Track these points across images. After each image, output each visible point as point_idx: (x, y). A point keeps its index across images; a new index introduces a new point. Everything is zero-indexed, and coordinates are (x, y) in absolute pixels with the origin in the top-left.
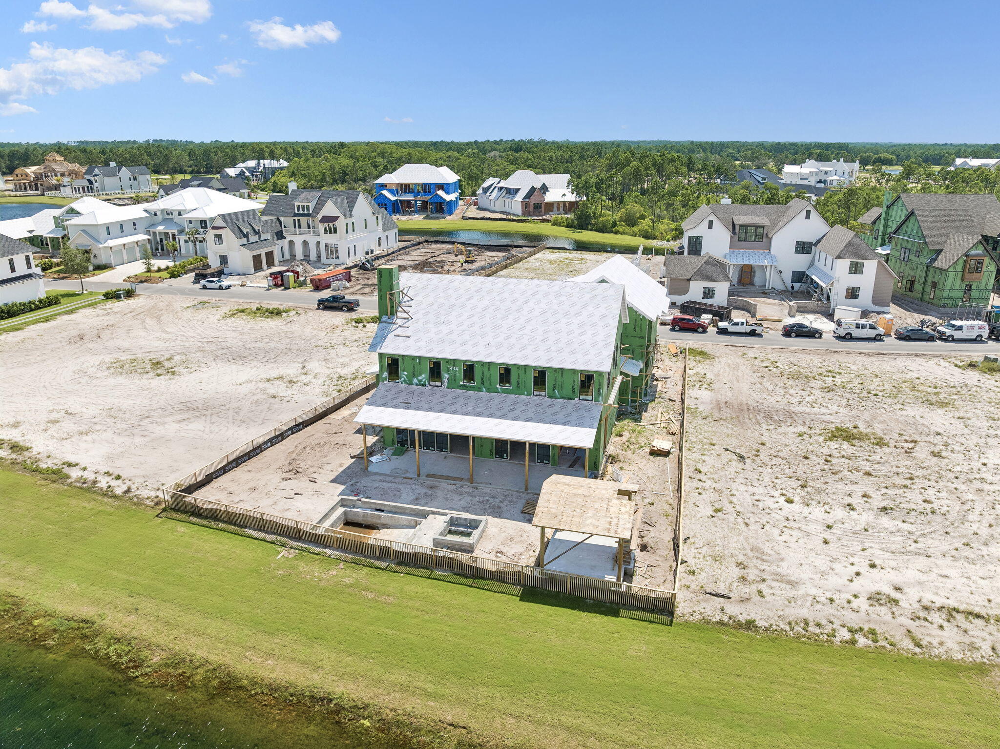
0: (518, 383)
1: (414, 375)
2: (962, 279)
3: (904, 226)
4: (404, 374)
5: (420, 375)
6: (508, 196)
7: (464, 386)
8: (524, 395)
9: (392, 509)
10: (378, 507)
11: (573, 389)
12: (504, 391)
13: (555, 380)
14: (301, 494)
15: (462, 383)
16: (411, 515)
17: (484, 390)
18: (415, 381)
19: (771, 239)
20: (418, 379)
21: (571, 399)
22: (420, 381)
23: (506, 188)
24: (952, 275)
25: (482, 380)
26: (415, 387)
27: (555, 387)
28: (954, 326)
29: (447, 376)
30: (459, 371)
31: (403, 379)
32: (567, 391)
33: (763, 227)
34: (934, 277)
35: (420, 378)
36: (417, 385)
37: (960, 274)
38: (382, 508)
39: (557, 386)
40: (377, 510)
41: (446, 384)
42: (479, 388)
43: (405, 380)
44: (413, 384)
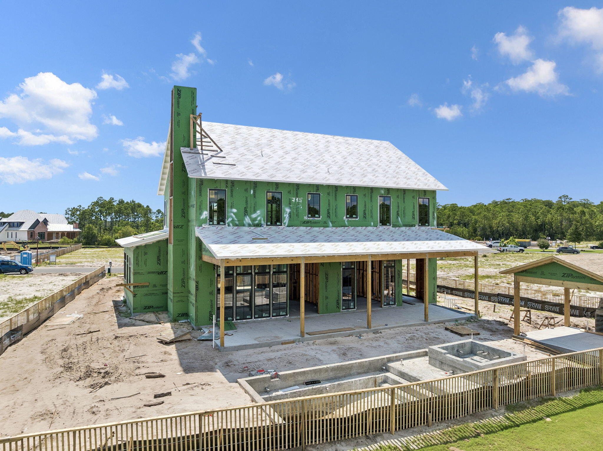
0: (365, 214)
1: (246, 213)
4: (232, 213)
5: (255, 211)
6: (10, 229)
7: (308, 222)
8: (371, 226)
9: (331, 374)
10: (310, 378)
11: (414, 215)
12: (351, 225)
13: (399, 207)
14: (169, 394)
15: (306, 218)
16: (366, 372)
17: (331, 225)
18: (247, 220)
20: (250, 218)
21: (413, 226)
22: (253, 220)
23: (9, 223)
25: (329, 213)
26: (246, 229)
27: (398, 214)
29: (288, 210)
30: (301, 201)
31: (230, 219)
32: (408, 220)
35: (254, 216)
36: (249, 225)
38: (315, 378)
39: (400, 213)
40: (308, 383)
41: (286, 221)
42: (325, 222)
43: (233, 220)
44: (244, 225)
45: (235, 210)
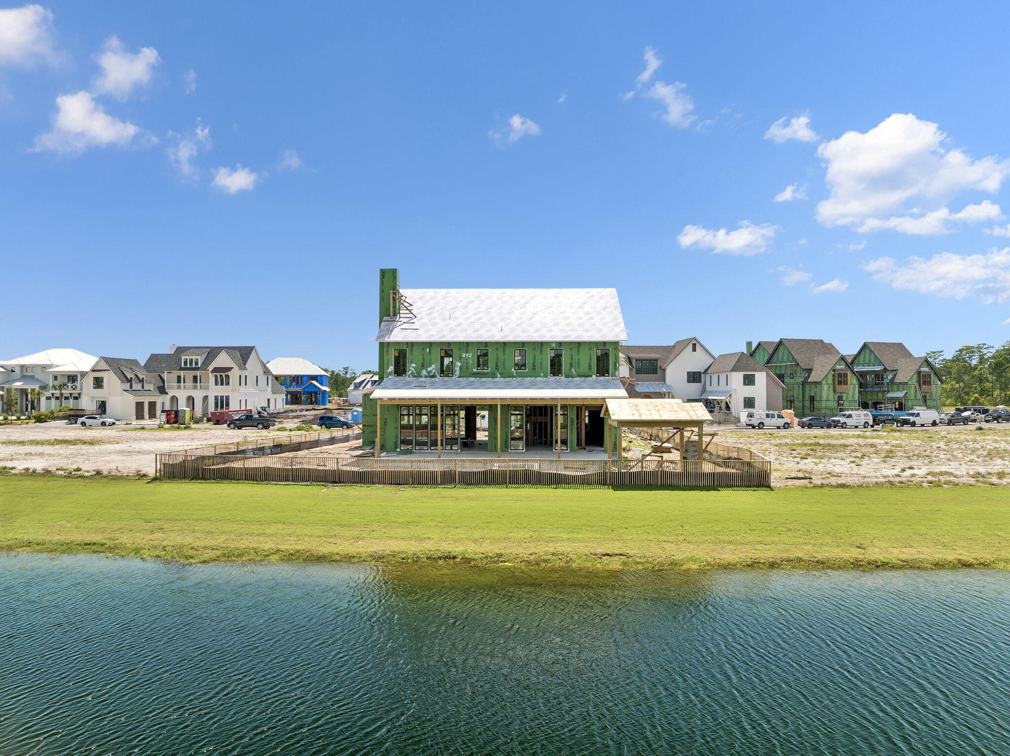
0: (534, 365)
1: (423, 367)
2: (835, 391)
3: (775, 356)
4: (412, 367)
5: (430, 366)
7: (477, 373)
8: (541, 377)
11: (590, 365)
12: (519, 375)
13: (572, 359)
15: (475, 370)
17: (499, 376)
18: (424, 372)
19: (664, 370)
20: (427, 371)
21: (588, 376)
22: (429, 372)
24: (825, 387)
25: (497, 365)
26: (423, 379)
27: (571, 366)
28: (844, 415)
29: (459, 364)
30: (470, 356)
31: (410, 372)
32: (584, 368)
33: (656, 360)
34: (810, 391)
35: (429, 369)
36: (426, 377)
37: (832, 386)
39: (573, 364)
41: (457, 373)
42: (494, 374)
43: (413, 373)
44: (422, 377)
45: (414, 365)
